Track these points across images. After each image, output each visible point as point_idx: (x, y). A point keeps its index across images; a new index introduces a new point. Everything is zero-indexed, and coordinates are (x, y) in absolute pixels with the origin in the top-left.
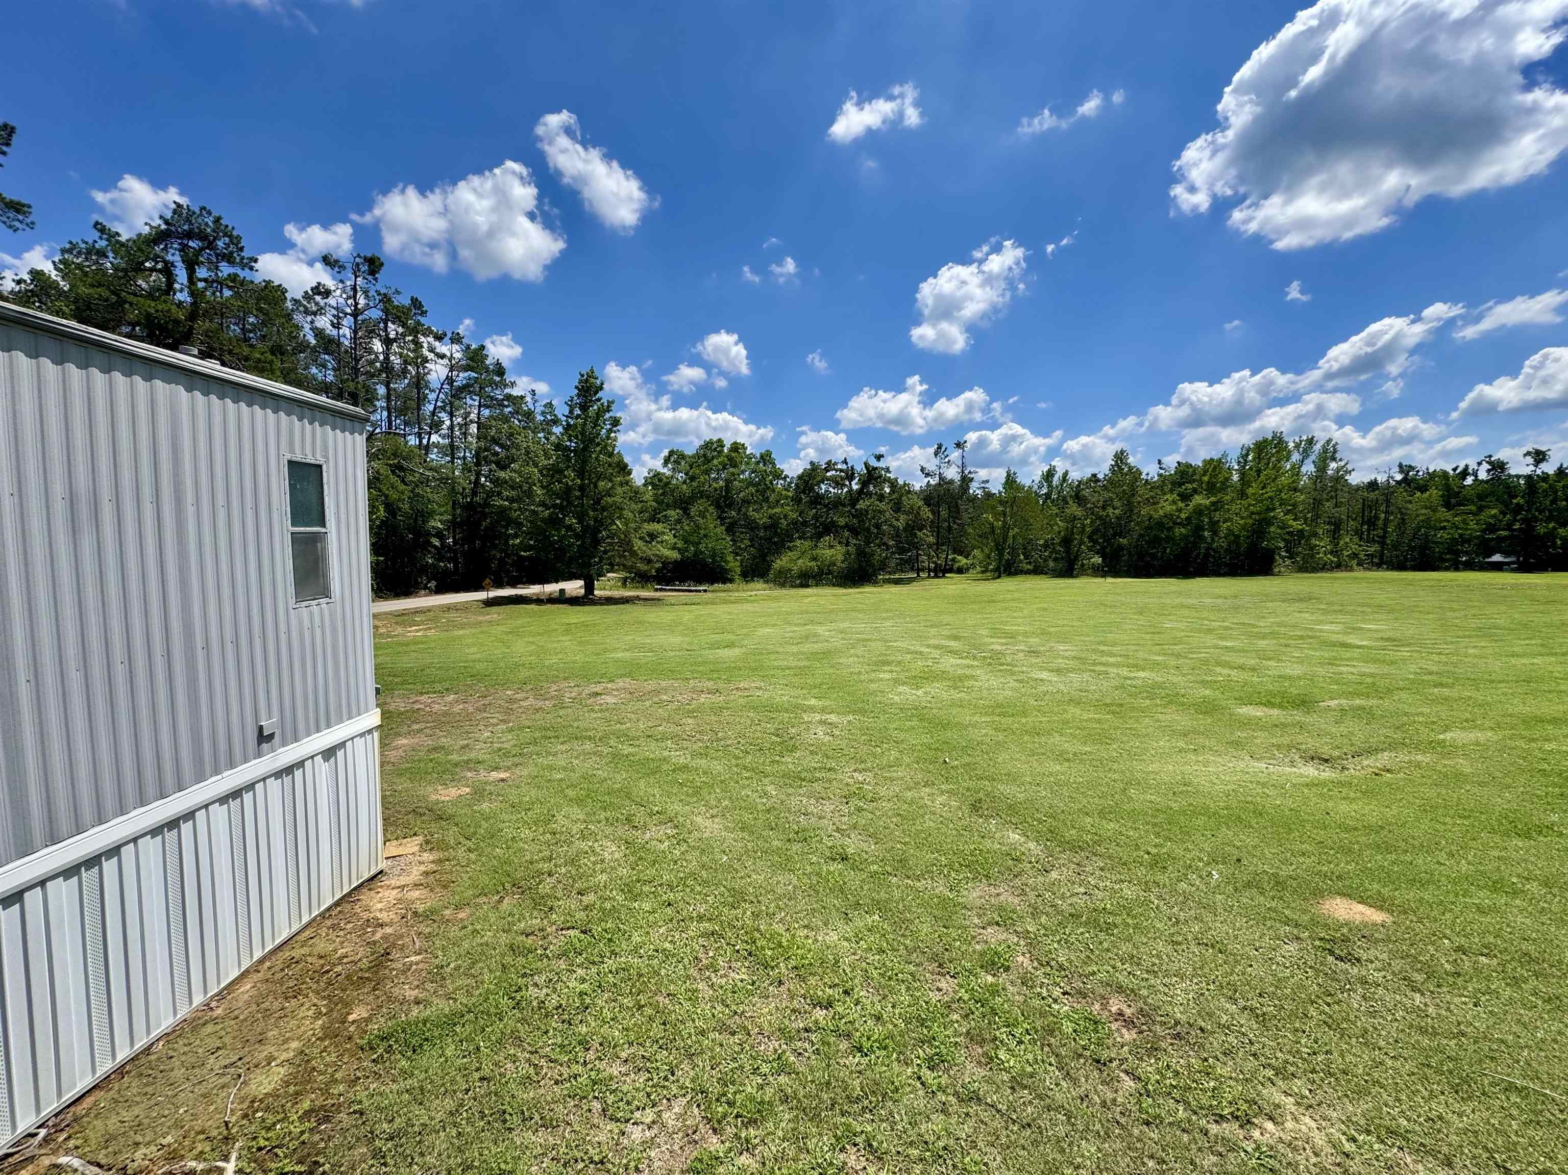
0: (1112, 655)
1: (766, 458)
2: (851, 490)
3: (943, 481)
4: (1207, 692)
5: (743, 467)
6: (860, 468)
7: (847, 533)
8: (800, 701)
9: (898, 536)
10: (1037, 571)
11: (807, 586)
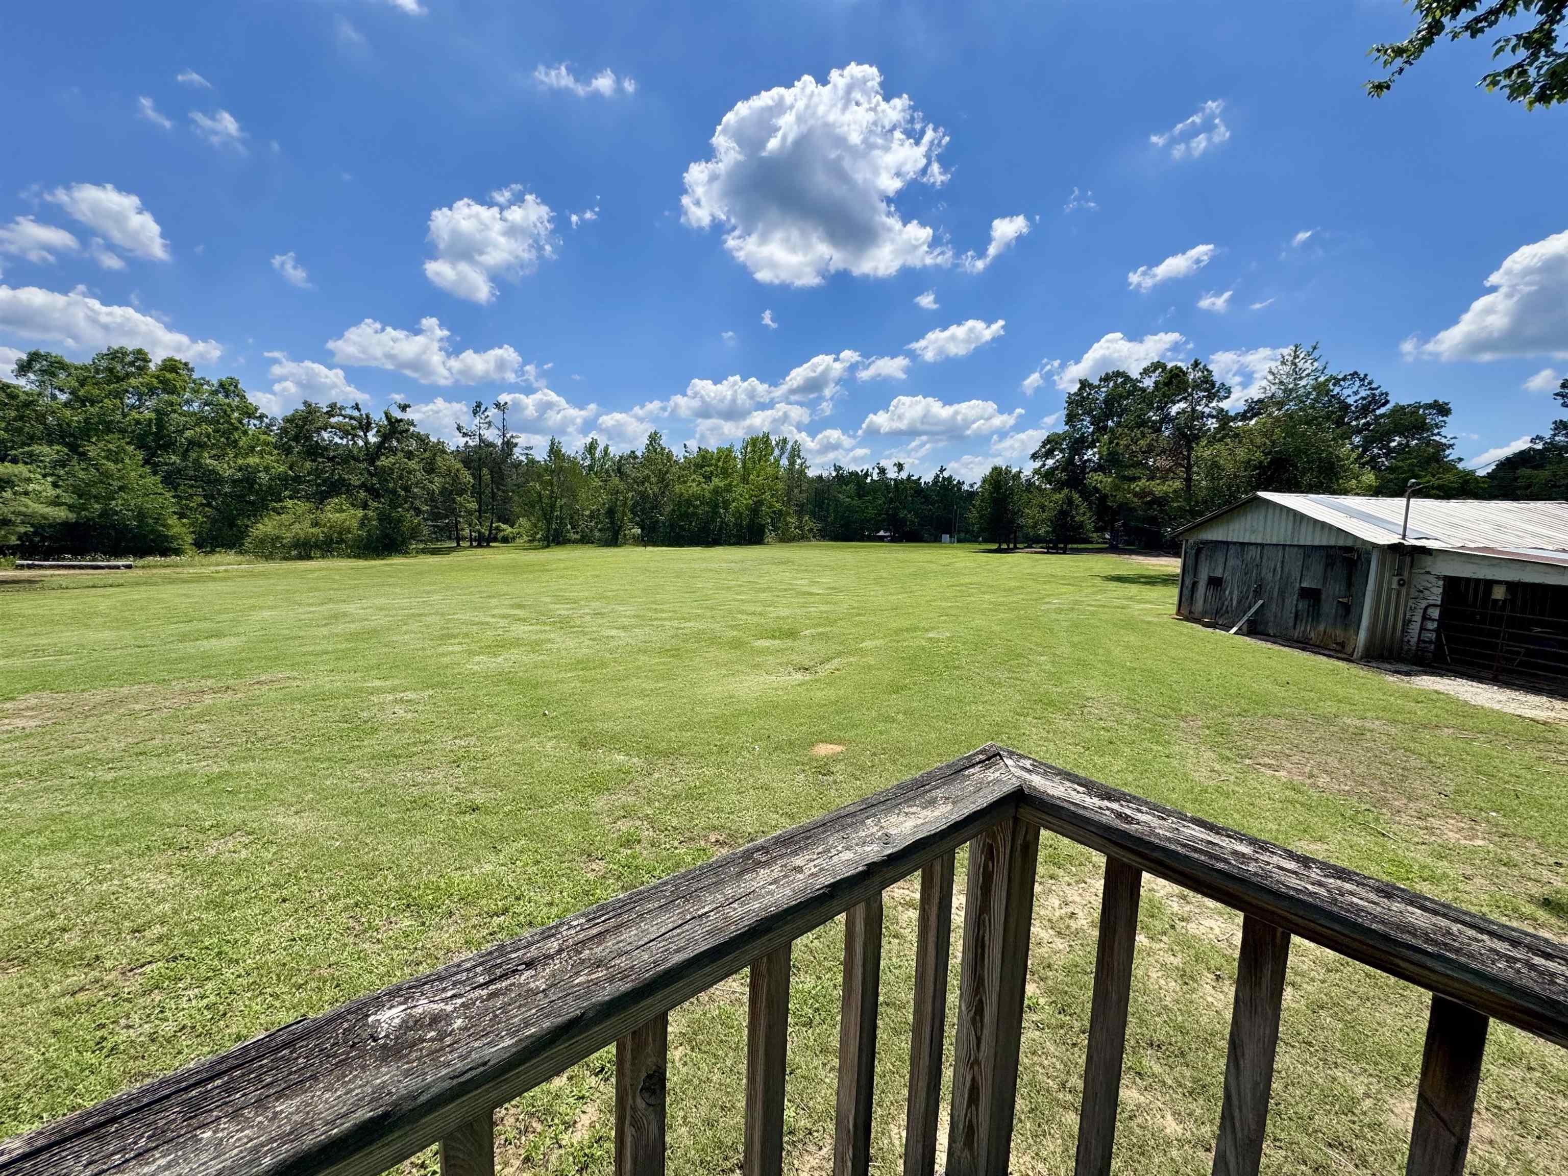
0: (662, 611)
1: (228, 388)
2: (367, 443)
3: (485, 444)
4: (735, 633)
5: (187, 395)
6: (378, 417)
7: (362, 494)
8: (360, 684)
9: (433, 501)
10: (585, 540)
11: (309, 558)
